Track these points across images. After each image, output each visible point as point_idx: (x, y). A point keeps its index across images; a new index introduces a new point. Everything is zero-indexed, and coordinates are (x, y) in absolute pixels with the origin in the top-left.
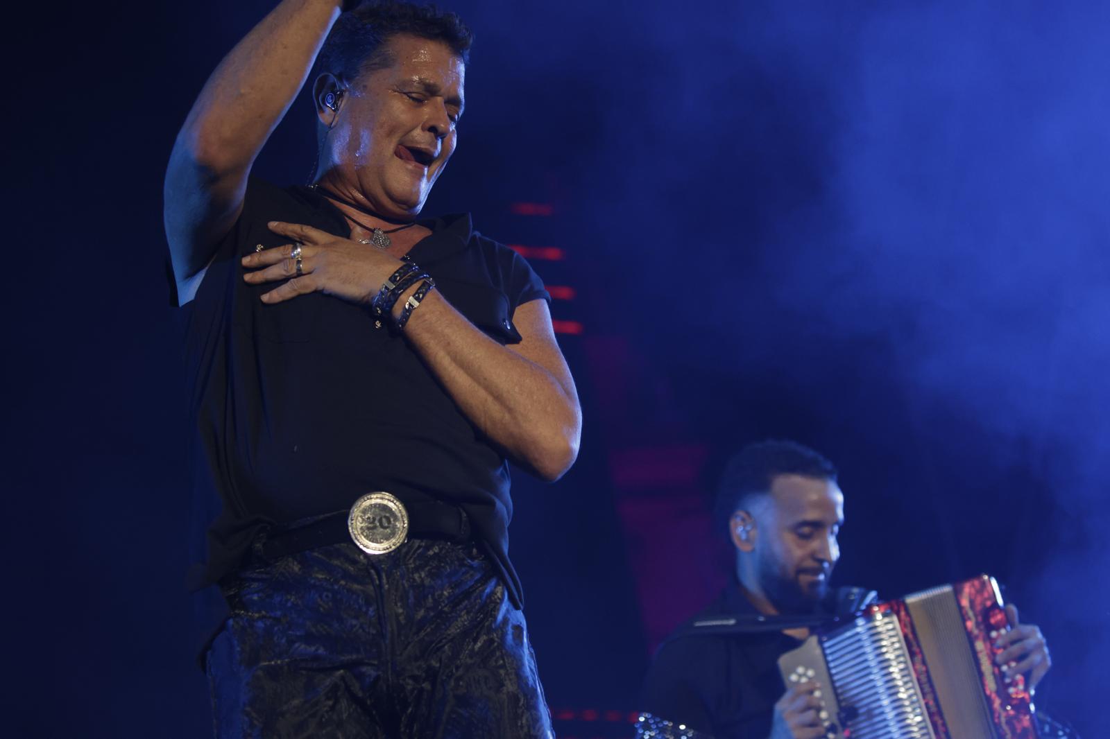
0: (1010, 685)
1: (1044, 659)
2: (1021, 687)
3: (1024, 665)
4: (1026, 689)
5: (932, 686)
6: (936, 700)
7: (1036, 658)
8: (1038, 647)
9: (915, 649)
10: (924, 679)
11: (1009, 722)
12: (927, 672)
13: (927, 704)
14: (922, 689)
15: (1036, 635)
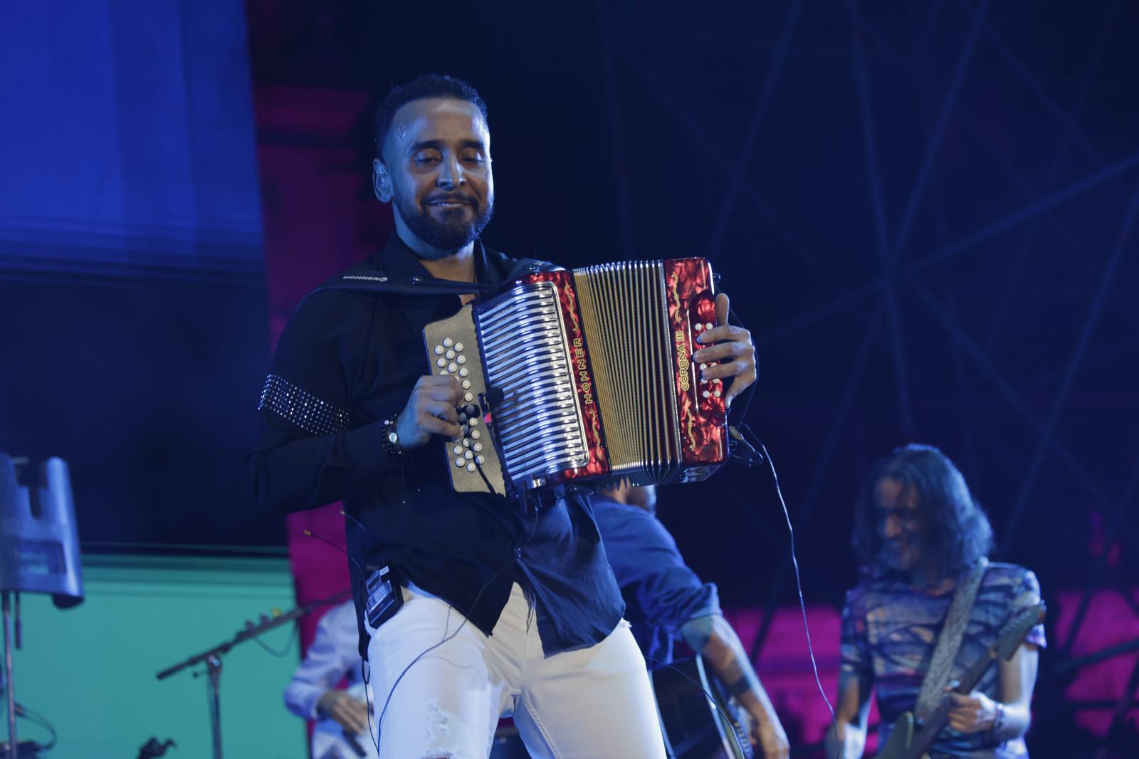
0: (706, 387)
1: (750, 367)
2: (718, 393)
3: (726, 369)
4: (723, 397)
5: (591, 374)
6: (593, 390)
7: (742, 364)
8: (746, 353)
9: (576, 329)
10: (582, 365)
11: (696, 430)
12: (587, 357)
13: (581, 395)
14: (578, 377)
15: (745, 341)
